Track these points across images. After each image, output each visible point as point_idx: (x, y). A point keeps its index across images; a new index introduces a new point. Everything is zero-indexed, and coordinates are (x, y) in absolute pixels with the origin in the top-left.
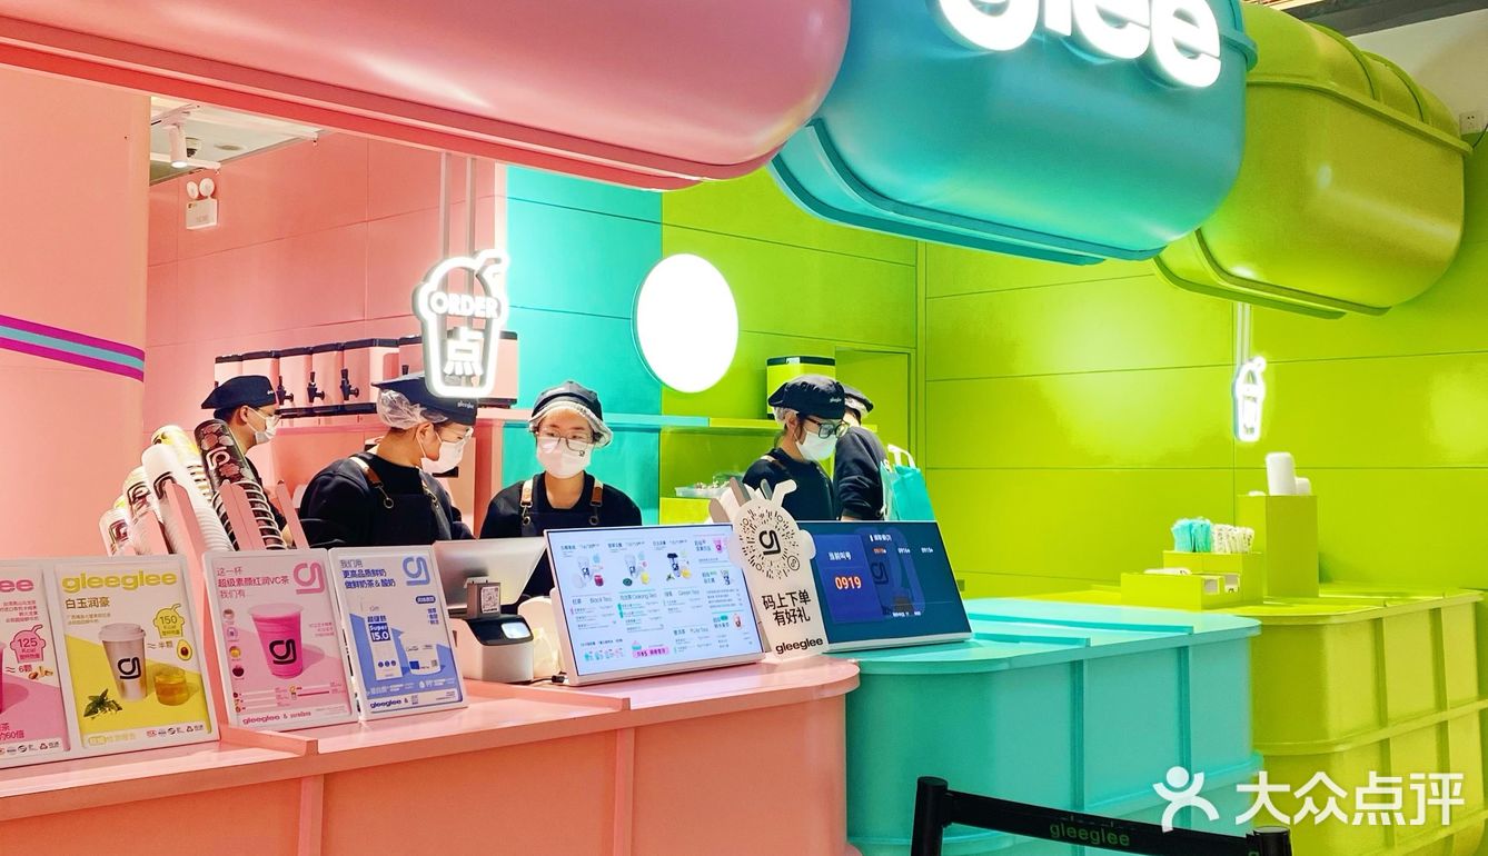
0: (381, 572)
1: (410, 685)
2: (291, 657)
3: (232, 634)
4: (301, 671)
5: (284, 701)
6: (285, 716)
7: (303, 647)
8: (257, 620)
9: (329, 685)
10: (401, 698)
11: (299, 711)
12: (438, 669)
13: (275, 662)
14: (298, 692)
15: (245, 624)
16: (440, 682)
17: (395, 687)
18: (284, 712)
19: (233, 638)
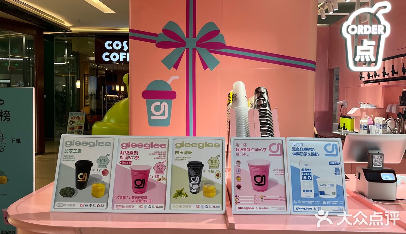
0: (312, 149)
1: (318, 202)
2: (263, 183)
3: (238, 171)
4: (267, 189)
5: (257, 202)
6: (257, 208)
7: (269, 179)
8: (250, 166)
9: (278, 197)
10: (313, 207)
11: (263, 207)
12: (335, 196)
13: (255, 184)
14: (264, 198)
15: (244, 167)
16: (335, 202)
17: (311, 202)
18: (256, 206)
19: (238, 172)
